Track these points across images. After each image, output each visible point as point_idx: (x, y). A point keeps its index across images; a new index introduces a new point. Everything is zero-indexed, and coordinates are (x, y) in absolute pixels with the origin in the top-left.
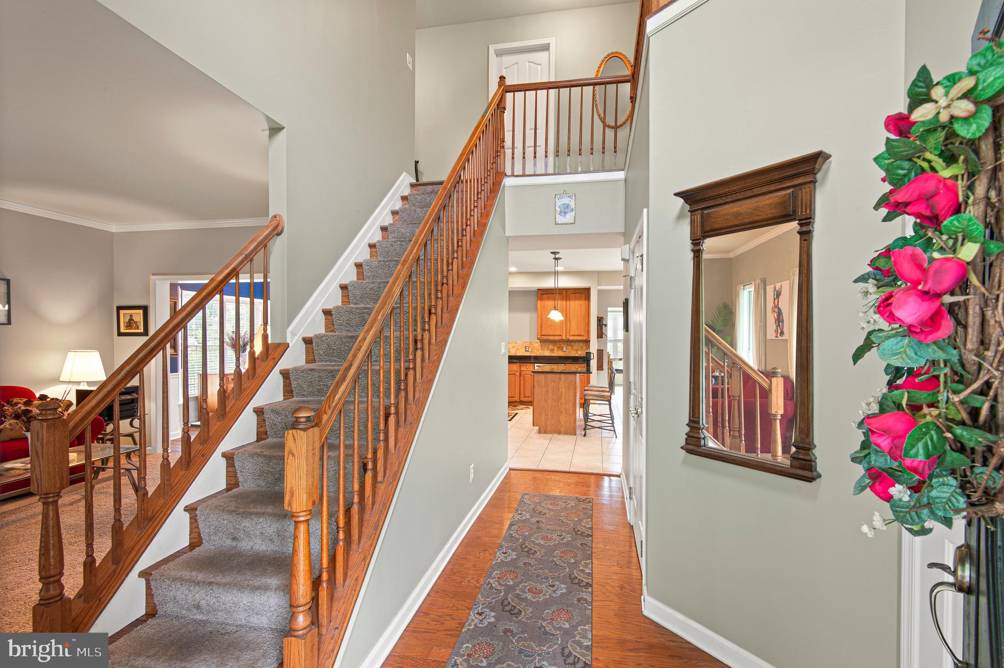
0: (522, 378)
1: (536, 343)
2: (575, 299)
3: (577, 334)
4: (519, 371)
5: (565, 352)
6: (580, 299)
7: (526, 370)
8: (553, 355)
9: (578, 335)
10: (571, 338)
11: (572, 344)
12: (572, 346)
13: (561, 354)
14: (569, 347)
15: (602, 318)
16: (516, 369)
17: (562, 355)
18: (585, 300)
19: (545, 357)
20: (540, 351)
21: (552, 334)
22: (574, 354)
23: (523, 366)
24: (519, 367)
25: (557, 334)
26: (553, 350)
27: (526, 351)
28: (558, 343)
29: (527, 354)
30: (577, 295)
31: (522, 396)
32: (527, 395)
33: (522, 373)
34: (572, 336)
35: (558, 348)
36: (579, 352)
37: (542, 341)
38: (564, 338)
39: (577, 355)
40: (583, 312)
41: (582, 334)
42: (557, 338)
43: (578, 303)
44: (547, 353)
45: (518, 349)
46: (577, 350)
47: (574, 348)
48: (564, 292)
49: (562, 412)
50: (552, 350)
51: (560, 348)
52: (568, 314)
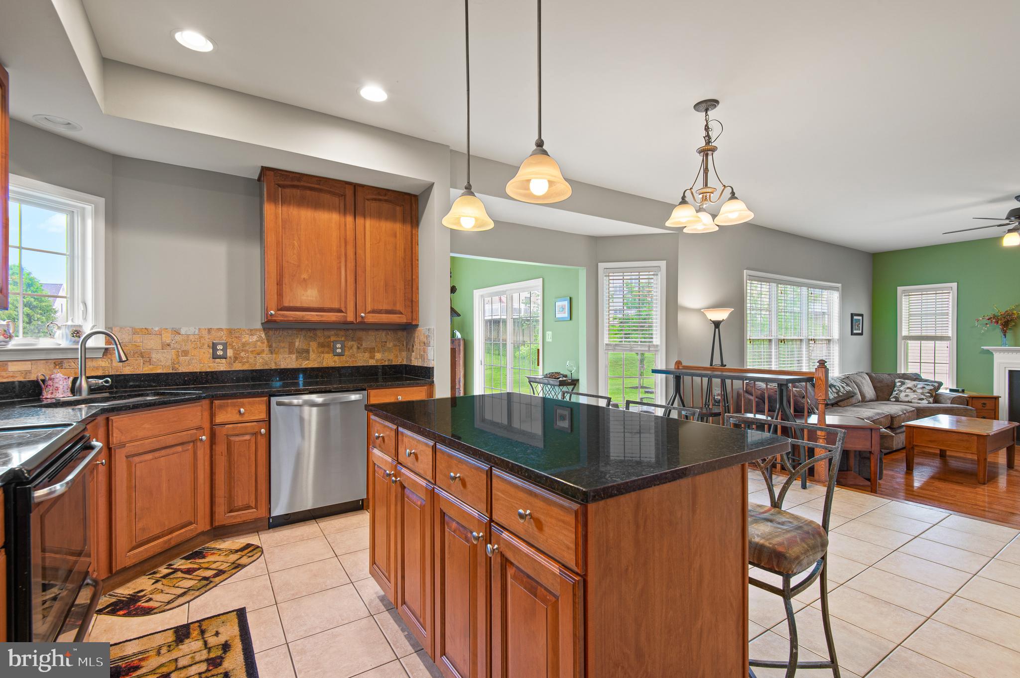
0: (221, 448)
1: (255, 332)
3: (385, 307)
4: (207, 425)
6: (392, 217)
7: (236, 418)
8: (305, 365)
9: (388, 312)
10: (372, 318)
11: (360, 334)
12: (359, 340)
13: (329, 361)
14: (350, 343)
16: (196, 422)
17: (332, 364)
18: (404, 221)
20: (266, 356)
22: (362, 359)
23: (221, 407)
24: (206, 415)
25: (329, 305)
26: (308, 351)
27: (215, 357)
28: (319, 333)
29: (221, 366)
30: (386, 206)
31: (220, 509)
32: (239, 503)
33: (221, 432)
34: (374, 312)
35: (322, 345)
36: (378, 356)
37: (274, 327)
38: (350, 318)
39: (372, 362)
40: (400, 253)
41: (399, 307)
42: (332, 317)
43: (386, 226)
45: (186, 353)
46: (372, 351)
47: (364, 345)
48: (349, 192)
50: (304, 353)
51: (327, 347)
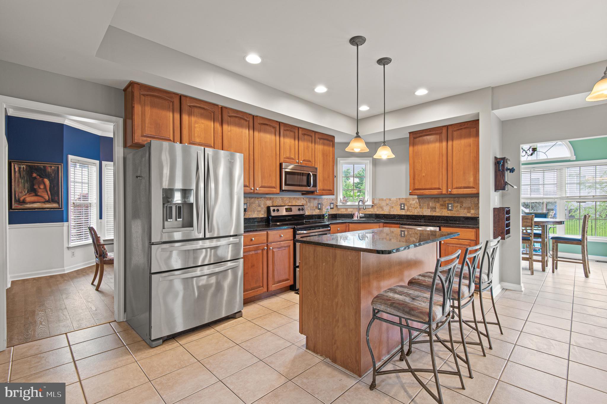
1: (413, 199)
2: (460, 137)
3: (463, 185)
5: (450, 210)
6: (468, 136)
8: (434, 214)
10: (455, 191)
11: (461, 199)
12: (462, 203)
13: (445, 213)
14: (456, 204)
15: (504, 159)
17: (447, 215)
19: (424, 217)
20: (418, 209)
21: (428, 186)
25: (434, 186)
26: (435, 208)
27: (401, 209)
28: (440, 199)
29: (403, 213)
30: (464, 131)
34: (457, 188)
35: (442, 205)
36: (472, 212)
37: (421, 197)
38: (444, 192)
39: (469, 215)
42: (435, 192)
44: (427, 212)
46: (469, 209)
47: (464, 205)
48: (444, 131)
49: (337, 321)
50: (433, 209)
51: (445, 206)
52: (450, 159)
